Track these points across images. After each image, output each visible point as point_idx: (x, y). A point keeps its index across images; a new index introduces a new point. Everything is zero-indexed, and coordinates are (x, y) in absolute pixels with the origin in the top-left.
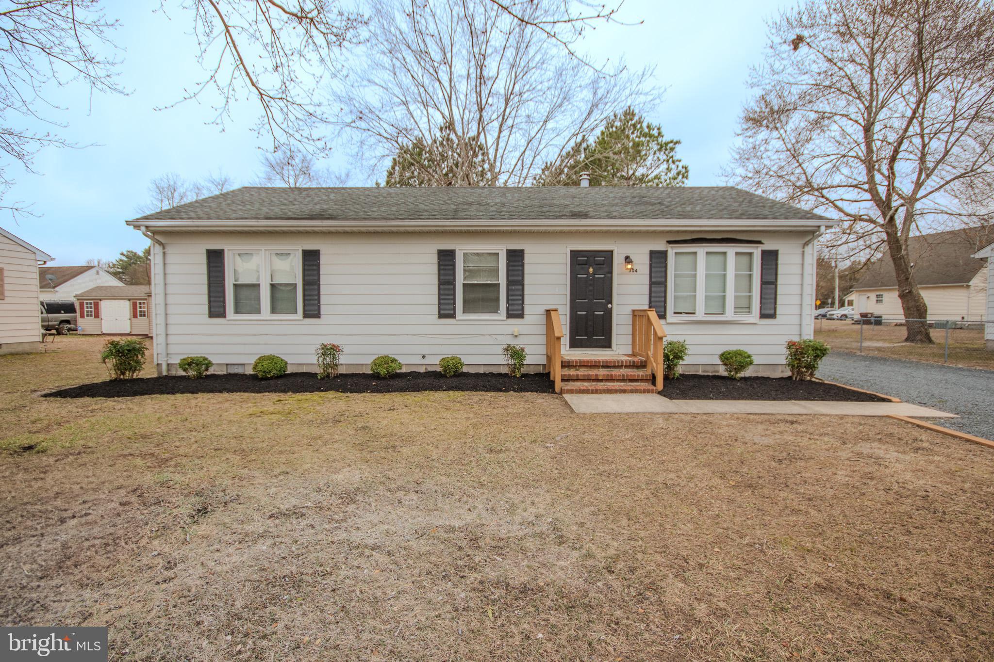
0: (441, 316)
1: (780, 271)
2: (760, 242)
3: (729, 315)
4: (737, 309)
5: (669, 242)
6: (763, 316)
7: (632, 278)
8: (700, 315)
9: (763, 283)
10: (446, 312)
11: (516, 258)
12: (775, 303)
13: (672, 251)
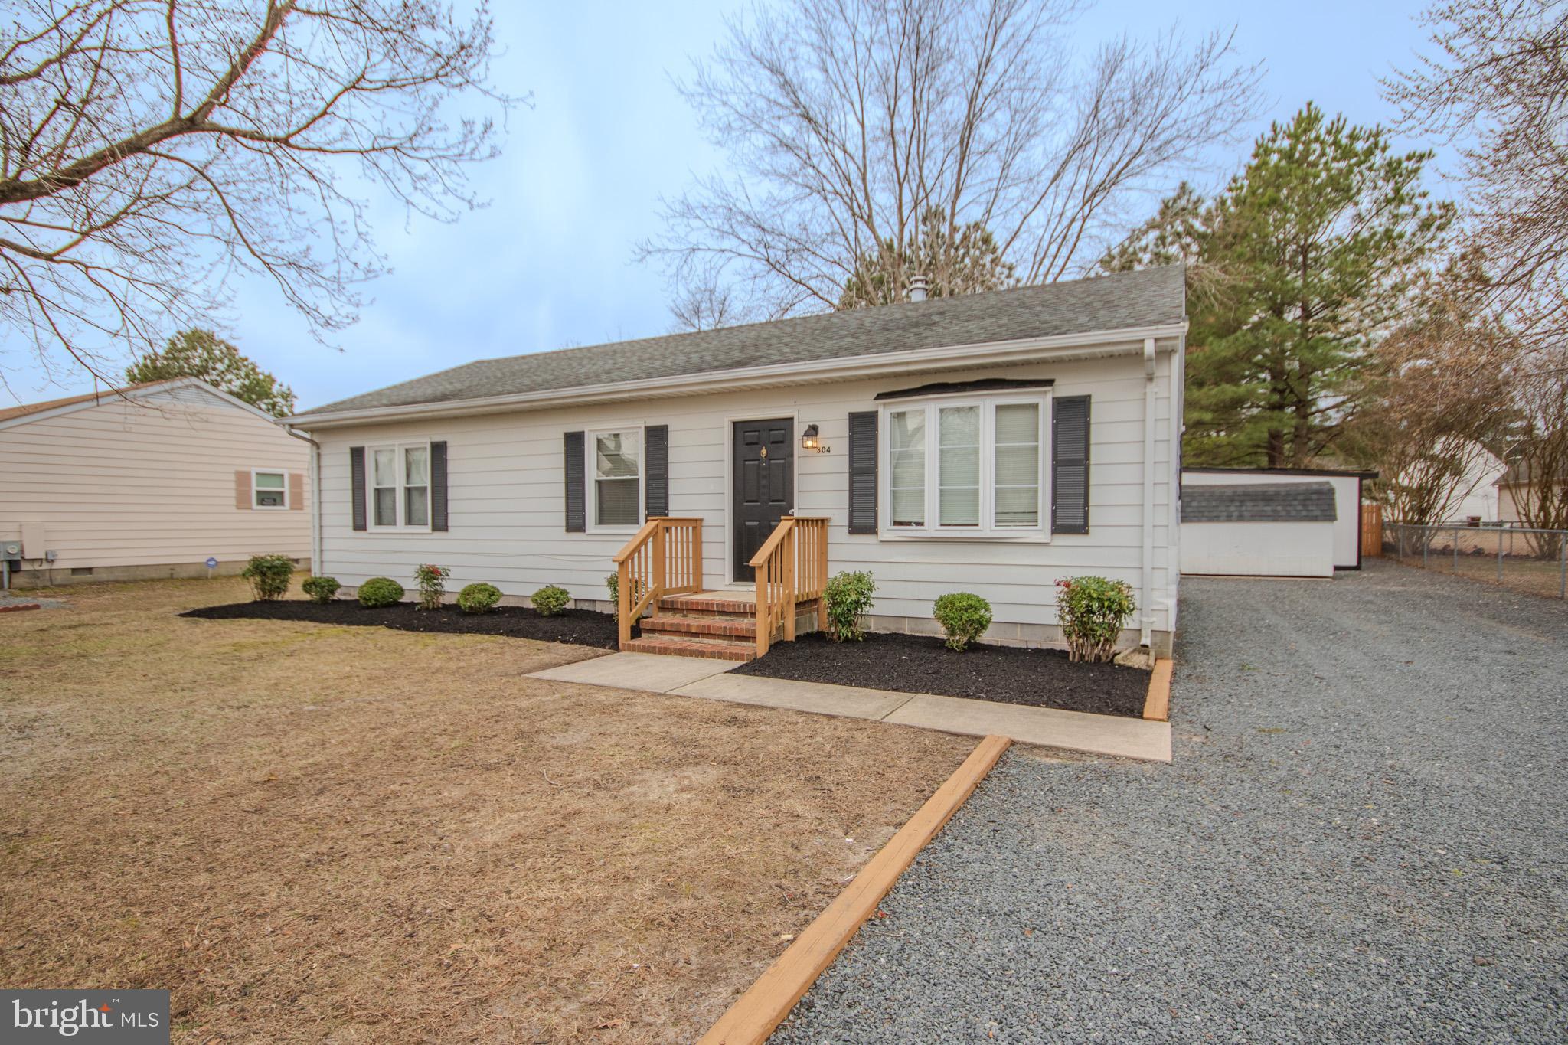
0: (570, 528)
1: (1094, 438)
2: (1050, 383)
3: (987, 526)
4: (1002, 516)
5: (880, 396)
6: (1058, 529)
7: (823, 463)
8: (932, 528)
9: (1058, 463)
10: (575, 523)
11: (657, 438)
12: (1086, 503)
13: (885, 413)
